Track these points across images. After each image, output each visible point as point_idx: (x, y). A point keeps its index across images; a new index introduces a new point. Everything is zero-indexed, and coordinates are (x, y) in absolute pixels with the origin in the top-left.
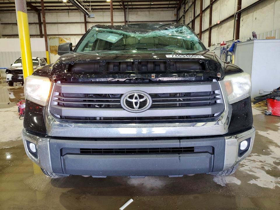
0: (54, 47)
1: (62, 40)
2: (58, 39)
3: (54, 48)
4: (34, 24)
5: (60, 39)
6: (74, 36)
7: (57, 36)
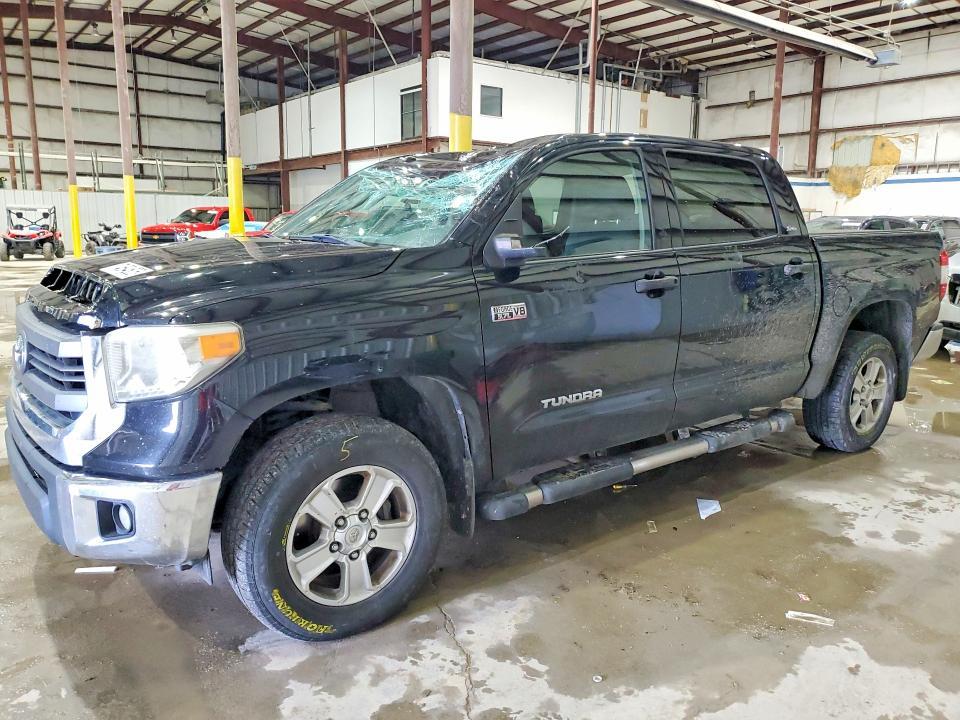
0: (851, 169)
1: (883, 145)
2: (872, 140)
3: (848, 176)
4: (799, 98)
5: (879, 143)
6: (937, 126)
7: (869, 132)
